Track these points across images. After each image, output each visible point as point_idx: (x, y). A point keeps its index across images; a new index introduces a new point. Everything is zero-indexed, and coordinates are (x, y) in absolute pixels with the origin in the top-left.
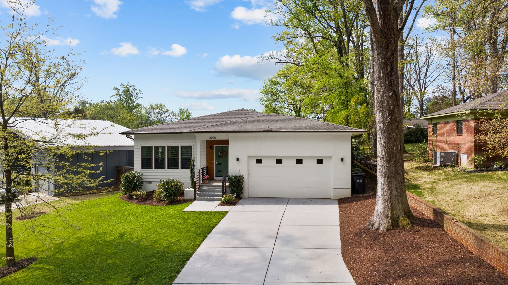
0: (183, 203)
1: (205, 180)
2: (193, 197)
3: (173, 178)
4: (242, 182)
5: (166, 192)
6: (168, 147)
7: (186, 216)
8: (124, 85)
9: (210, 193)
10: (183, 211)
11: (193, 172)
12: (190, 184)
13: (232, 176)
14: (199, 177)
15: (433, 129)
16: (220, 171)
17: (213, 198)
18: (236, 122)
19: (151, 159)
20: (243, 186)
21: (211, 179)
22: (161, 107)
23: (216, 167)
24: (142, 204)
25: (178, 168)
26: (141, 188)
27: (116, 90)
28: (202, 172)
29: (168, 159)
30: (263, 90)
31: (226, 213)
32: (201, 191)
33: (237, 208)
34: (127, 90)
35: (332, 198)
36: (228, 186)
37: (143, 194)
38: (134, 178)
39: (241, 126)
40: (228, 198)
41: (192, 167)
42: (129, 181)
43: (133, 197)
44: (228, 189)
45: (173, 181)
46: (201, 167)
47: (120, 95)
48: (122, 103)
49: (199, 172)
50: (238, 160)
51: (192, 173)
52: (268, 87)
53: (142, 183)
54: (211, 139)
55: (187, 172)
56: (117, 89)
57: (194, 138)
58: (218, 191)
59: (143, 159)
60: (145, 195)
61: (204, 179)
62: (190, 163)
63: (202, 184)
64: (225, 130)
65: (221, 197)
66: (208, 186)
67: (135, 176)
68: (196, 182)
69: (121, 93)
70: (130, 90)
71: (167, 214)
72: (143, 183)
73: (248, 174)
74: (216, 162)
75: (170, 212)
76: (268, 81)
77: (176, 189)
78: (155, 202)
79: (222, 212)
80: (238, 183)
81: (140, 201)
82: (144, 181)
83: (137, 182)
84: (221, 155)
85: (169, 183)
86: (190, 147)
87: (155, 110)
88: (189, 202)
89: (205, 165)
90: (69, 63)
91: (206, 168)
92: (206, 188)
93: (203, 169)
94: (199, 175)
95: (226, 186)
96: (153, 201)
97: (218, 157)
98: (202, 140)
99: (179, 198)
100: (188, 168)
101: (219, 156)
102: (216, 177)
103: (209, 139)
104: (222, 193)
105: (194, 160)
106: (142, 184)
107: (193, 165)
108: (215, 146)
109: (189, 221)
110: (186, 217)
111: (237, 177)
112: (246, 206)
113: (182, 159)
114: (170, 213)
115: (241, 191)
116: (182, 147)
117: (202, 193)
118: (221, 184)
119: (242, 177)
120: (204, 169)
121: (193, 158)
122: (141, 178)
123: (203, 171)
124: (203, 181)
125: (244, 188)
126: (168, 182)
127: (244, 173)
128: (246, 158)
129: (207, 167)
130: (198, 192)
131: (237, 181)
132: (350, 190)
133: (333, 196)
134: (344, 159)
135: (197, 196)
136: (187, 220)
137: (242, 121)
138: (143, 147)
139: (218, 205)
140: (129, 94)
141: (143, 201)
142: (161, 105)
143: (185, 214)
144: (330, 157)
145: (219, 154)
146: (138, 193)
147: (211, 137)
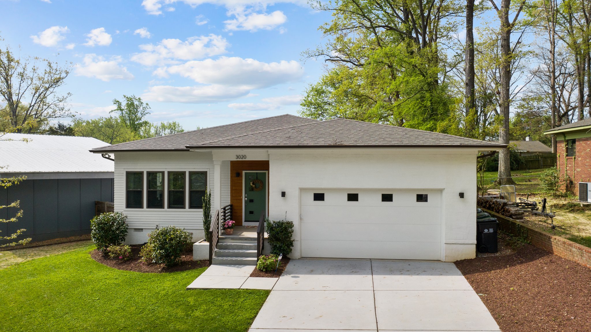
0: (189, 269)
1: (229, 228)
2: (207, 257)
3: (175, 225)
4: (290, 233)
5: (161, 250)
6: (169, 173)
7: (191, 300)
8: (127, 98)
9: (236, 251)
10: (188, 289)
11: (209, 215)
12: (203, 234)
13: (274, 222)
14: (218, 224)
15: (567, 148)
16: (251, 213)
17: (242, 261)
18: (280, 131)
19: (141, 193)
20: (292, 240)
21: (238, 225)
22: (174, 126)
23: (245, 206)
24: (123, 269)
25: (184, 207)
26: (123, 239)
27: (117, 104)
28: (223, 214)
29: (169, 192)
30: (304, 101)
31: (267, 293)
32: (221, 248)
33: (285, 280)
34: (131, 104)
35: (443, 259)
36: (266, 239)
37: (126, 251)
38: (113, 223)
39: (289, 137)
40: (268, 262)
41: (206, 206)
42: (103, 229)
43: (109, 255)
44: (266, 244)
45: (174, 231)
46: (221, 205)
47: (122, 110)
48: (124, 121)
49: (218, 215)
50: (283, 194)
51: (207, 215)
52: (312, 97)
53: (125, 231)
54: (238, 160)
55: (199, 214)
56: (118, 102)
57: (209, 158)
58: (249, 248)
59: (129, 193)
60: (129, 252)
61: (226, 226)
62: (204, 200)
63: (223, 234)
64: (262, 144)
65: (256, 259)
66: (233, 239)
67: (114, 220)
68: (212, 232)
69: (123, 108)
70: (135, 104)
71: (158, 293)
72: (127, 231)
73: (301, 219)
74: (245, 197)
75: (164, 289)
76: (311, 89)
77: (178, 243)
78: (144, 264)
79: (259, 291)
80: (285, 234)
81: (120, 262)
82: (129, 227)
83: (117, 229)
84: (254, 186)
85: (167, 233)
86: (205, 174)
87: (167, 130)
88: (201, 267)
89: (228, 202)
90: (52, 65)
91: (229, 207)
92: (229, 242)
93: (224, 209)
94: (218, 219)
95: (264, 239)
96: (141, 262)
97: (249, 190)
98: (224, 162)
99: (184, 258)
100: (201, 207)
101: (252, 189)
102: (245, 221)
103: (234, 159)
104: (256, 251)
105: (210, 195)
106: (126, 233)
107: (208, 203)
108: (244, 172)
109: (197, 313)
110: (192, 303)
111: (282, 223)
112: (301, 276)
113: (191, 192)
114: (163, 292)
115: (289, 247)
116: (191, 173)
117: (222, 251)
118: (254, 235)
119: (290, 225)
120: (226, 208)
121: (208, 191)
122: (124, 223)
123: (224, 212)
124: (224, 229)
125: (294, 243)
126: (165, 233)
127: (293, 217)
128: (297, 192)
129: (231, 206)
130: (216, 250)
131: (283, 232)
132: (475, 246)
133: (446, 256)
134: (465, 195)
135: (214, 257)
136: (193, 311)
137: (290, 130)
138: (128, 174)
139: (251, 275)
140: (134, 108)
141: (125, 262)
142: (174, 124)
143: (191, 295)
144: (441, 191)
145: (251, 184)
146: (118, 248)
147: (238, 157)
